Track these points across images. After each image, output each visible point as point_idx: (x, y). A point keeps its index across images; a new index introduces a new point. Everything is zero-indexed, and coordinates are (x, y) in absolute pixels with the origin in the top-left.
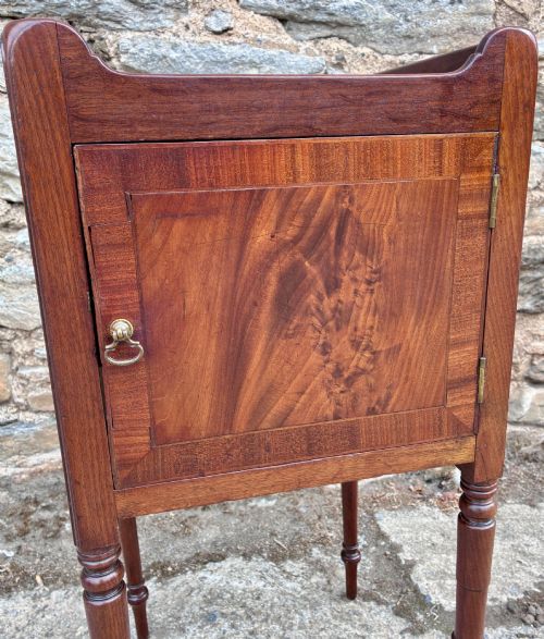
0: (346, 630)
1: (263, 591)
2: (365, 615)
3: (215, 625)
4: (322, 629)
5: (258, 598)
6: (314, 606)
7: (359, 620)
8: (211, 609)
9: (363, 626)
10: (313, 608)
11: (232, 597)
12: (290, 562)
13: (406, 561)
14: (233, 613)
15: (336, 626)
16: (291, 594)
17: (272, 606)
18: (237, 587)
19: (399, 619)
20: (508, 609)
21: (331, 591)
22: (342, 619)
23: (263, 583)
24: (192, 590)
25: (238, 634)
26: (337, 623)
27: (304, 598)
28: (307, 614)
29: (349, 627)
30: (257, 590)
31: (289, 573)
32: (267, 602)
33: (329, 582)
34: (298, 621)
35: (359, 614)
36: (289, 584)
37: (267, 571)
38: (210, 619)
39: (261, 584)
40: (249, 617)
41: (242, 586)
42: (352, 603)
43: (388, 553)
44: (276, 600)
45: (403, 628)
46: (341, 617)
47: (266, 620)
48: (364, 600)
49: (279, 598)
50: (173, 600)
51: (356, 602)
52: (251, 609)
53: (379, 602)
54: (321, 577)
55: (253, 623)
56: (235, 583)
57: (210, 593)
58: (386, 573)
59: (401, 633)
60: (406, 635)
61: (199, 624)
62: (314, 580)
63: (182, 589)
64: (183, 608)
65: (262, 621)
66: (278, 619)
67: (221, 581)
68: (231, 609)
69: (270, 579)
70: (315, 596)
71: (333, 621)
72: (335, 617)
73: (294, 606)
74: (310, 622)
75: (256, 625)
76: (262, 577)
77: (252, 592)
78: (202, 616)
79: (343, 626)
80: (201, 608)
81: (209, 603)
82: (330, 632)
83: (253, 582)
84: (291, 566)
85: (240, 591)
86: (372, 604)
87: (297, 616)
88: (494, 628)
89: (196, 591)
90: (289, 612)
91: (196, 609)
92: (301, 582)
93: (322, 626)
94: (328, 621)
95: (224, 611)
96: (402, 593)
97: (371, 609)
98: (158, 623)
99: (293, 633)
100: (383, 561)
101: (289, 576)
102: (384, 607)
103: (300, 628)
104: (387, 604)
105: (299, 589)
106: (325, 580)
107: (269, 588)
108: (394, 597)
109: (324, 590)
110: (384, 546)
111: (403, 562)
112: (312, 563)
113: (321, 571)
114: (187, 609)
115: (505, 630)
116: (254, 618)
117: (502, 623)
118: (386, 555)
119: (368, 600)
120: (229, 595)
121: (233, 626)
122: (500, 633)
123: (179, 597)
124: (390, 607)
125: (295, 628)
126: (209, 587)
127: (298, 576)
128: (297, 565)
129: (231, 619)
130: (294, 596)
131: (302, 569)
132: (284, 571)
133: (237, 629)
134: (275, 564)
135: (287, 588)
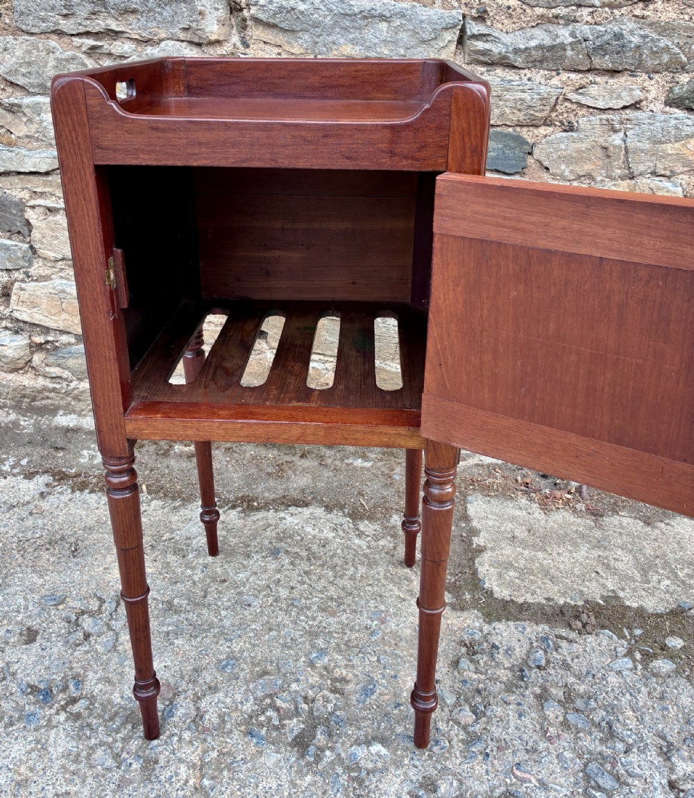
0: (391, 590)
1: (330, 541)
3: (276, 558)
4: (370, 585)
5: (324, 546)
6: (372, 564)
8: (279, 545)
10: (370, 566)
11: (302, 540)
12: (366, 522)
13: (478, 545)
14: (296, 553)
15: (383, 585)
16: (355, 550)
17: (333, 556)
18: (309, 533)
20: (561, 610)
21: (393, 556)
22: (392, 581)
23: (334, 535)
24: (270, 525)
25: (294, 570)
26: (386, 583)
27: (365, 556)
28: (362, 569)
29: (395, 588)
30: (326, 539)
31: (361, 532)
32: (330, 551)
33: (394, 547)
34: (351, 573)
36: (357, 541)
37: (341, 525)
38: (275, 552)
39: (331, 535)
40: (309, 560)
41: (314, 533)
42: (407, 570)
43: (464, 535)
44: (339, 551)
46: (392, 579)
47: (322, 565)
49: (342, 550)
50: (249, 530)
52: (314, 553)
54: (390, 542)
55: (311, 565)
56: (309, 529)
57: (283, 532)
58: (453, 552)
61: (264, 554)
62: (381, 543)
63: (261, 523)
64: (255, 539)
65: (320, 566)
66: (333, 567)
67: (297, 524)
68: (296, 550)
69: (341, 533)
70: (377, 556)
71: (383, 581)
72: (386, 578)
73: (354, 560)
74: (362, 576)
75: (312, 568)
76: (335, 530)
77: (320, 540)
78: (269, 549)
79: (391, 587)
80: (271, 543)
81: (280, 539)
82: (376, 589)
83: (325, 532)
84: (366, 526)
85: (310, 537)
87: (352, 569)
88: (537, 624)
89: (272, 528)
90: (347, 563)
91: (266, 542)
92: (368, 542)
93: (371, 582)
94: (378, 580)
95: (289, 549)
96: (460, 572)
98: (229, 546)
99: (342, 581)
100: (456, 541)
101: (360, 535)
103: (350, 579)
105: (365, 547)
106: (392, 545)
107: (338, 540)
108: (450, 574)
109: (387, 553)
110: (464, 528)
111: (474, 546)
112: (386, 527)
113: (392, 536)
114: (258, 540)
115: (546, 628)
116: (313, 561)
117: (548, 621)
118: (461, 536)
120: (299, 538)
121: (292, 563)
122: (540, 629)
123: (256, 530)
125: (346, 577)
126: (285, 527)
127: (368, 536)
128: (372, 526)
129: (293, 557)
130: (357, 552)
131: (375, 531)
132: (357, 529)
133: (295, 566)
134: (351, 521)
135: (354, 543)
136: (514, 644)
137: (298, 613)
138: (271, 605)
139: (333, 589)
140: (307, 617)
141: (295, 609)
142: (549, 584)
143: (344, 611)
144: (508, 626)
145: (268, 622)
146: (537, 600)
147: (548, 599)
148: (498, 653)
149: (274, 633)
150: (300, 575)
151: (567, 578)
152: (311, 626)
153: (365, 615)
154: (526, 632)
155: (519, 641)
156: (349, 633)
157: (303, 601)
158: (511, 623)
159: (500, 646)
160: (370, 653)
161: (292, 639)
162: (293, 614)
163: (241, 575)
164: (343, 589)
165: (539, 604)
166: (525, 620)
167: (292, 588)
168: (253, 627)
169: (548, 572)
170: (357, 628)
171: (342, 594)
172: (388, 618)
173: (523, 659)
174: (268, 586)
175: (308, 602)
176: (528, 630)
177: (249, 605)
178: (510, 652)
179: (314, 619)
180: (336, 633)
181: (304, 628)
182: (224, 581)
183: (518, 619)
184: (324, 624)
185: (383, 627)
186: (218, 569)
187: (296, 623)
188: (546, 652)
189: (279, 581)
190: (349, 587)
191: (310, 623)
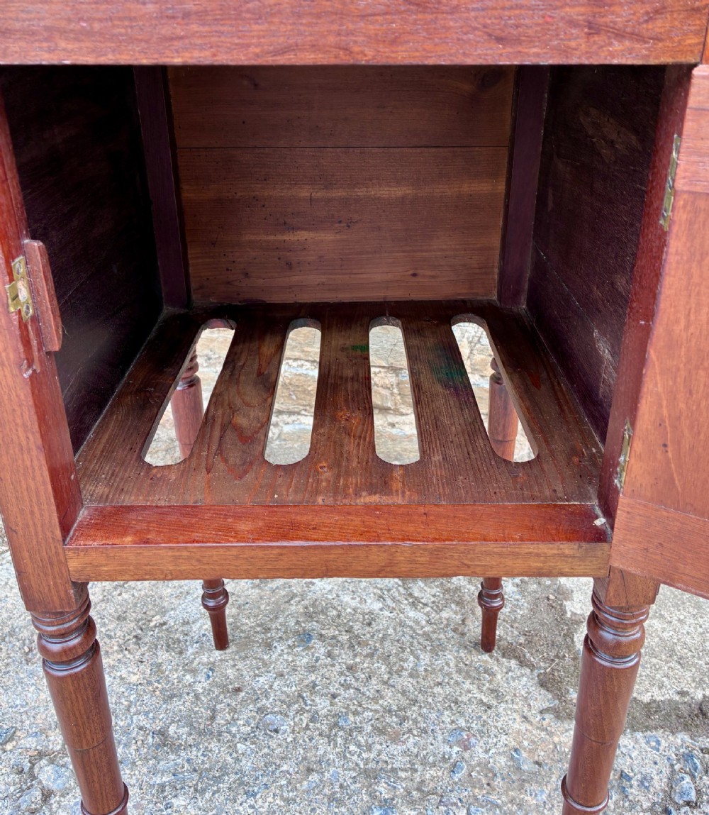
0: (469, 691)
1: (377, 616)
2: (499, 677)
3: (308, 648)
4: (439, 684)
5: (369, 624)
6: (437, 649)
7: (490, 682)
8: (308, 626)
9: (493, 691)
10: (434, 652)
11: (339, 616)
12: (421, 583)
13: (574, 614)
14: (334, 637)
15: (457, 683)
16: (411, 627)
17: (384, 639)
18: (347, 603)
19: (543, 691)
20: (701, 709)
21: (463, 634)
22: (468, 676)
23: (380, 605)
24: (294, 596)
25: (333, 665)
26: (460, 679)
27: (427, 636)
28: (425, 658)
29: (474, 688)
30: (371, 613)
31: (416, 598)
32: (379, 631)
33: (463, 621)
34: (411, 665)
35: (493, 674)
36: (412, 614)
37: (389, 590)
38: (305, 638)
39: (377, 606)
40: (352, 647)
41: (354, 603)
42: (486, 657)
43: (552, 597)
44: (390, 631)
45: (546, 705)
46: (467, 673)
47: (371, 655)
48: (504, 656)
49: (395, 630)
50: (268, 605)
51: (491, 657)
52: (357, 636)
53: (522, 662)
54: (456, 613)
55: (355, 656)
56: (346, 598)
57: (313, 605)
58: (543, 625)
59: (541, 712)
60: (547, 716)
61: (290, 642)
62: (444, 615)
63: (283, 593)
64: (277, 617)
65: (367, 656)
66: (386, 658)
67: (330, 591)
68: (333, 632)
69: (389, 602)
70: (442, 636)
71: (455, 676)
72: (459, 671)
73: (412, 644)
74: (426, 670)
75: (358, 660)
76: (381, 598)
77: (364, 614)
78: (297, 633)
79: (467, 685)
80: (298, 623)
81: (309, 616)
82: (448, 690)
83: (369, 601)
84: (421, 590)
85: (349, 610)
86: (513, 663)
87: (411, 658)
88: (673, 733)
89: (297, 599)
90: (403, 650)
91: (292, 623)
92: (427, 614)
93: (439, 680)
94: (449, 674)
95: (323, 632)
96: (557, 656)
97: (509, 670)
98: (242, 631)
99: (400, 680)
100: (542, 607)
101: (415, 602)
102: (528, 671)
103: (411, 675)
104: (532, 667)
105: (424, 623)
106: (459, 617)
107: (387, 613)
108: (544, 659)
109: (455, 630)
110: (549, 587)
111: (569, 615)
112: (448, 590)
113: (458, 603)
114: (281, 620)
115: (687, 738)
116: (358, 650)
117: (686, 728)
118: (548, 599)
119: (509, 658)
120: (335, 613)
121: (329, 655)
122: (679, 741)
123: (276, 603)
124: (536, 672)
125: (405, 673)
126: (314, 597)
127: (425, 605)
128: (428, 590)
129: (330, 645)
130: (414, 631)
131: (434, 596)
132: (411, 595)
133: (333, 659)
134: (400, 583)
135: (408, 618)
136: (651, 770)
137: (346, 739)
138: (307, 727)
139: (390, 694)
140: (359, 746)
141: (341, 733)
142: (679, 671)
143: (410, 731)
144: (636, 741)
145: (305, 759)
146: (667, 697)
147: (682, 693)
148: (631, 786)
149: (314, 777)
150: (341, 673)
151: (699, 659)
152: (367, 762)
153: (440, 738)
154: (661, 748)
155: (655, 763)
156: (420, 768)
157: (351, 718)
158: (639, 735)
159: (631, 774)
160: (455, 804)
161: (341, 786)
162: (339, 740)
163: (261, 680)
164: (404, 693)
165: (670, 701)
166: (656, 728)
167: (334, 696)
168: (285, 768)
169: (673, 650)
170: (431, 759)
171: (404, 702)
172: (473, 740)
173: (665, 792)
174: (300, 696)
175: (358, 719)
176: (664, 744)
177: (276, 731)
178: (647, 784)
179: (369, 748)
180: (402, 770)
181: (357, 765)
182: (238, 690)
183: (647, 728)
184: (384, 757)
185: (467, 755)
186: (229, 671)
187: (345, 757)
188: (693, 777)
189: (315, 685)
190: (412, 689)
191: (365, 755)
